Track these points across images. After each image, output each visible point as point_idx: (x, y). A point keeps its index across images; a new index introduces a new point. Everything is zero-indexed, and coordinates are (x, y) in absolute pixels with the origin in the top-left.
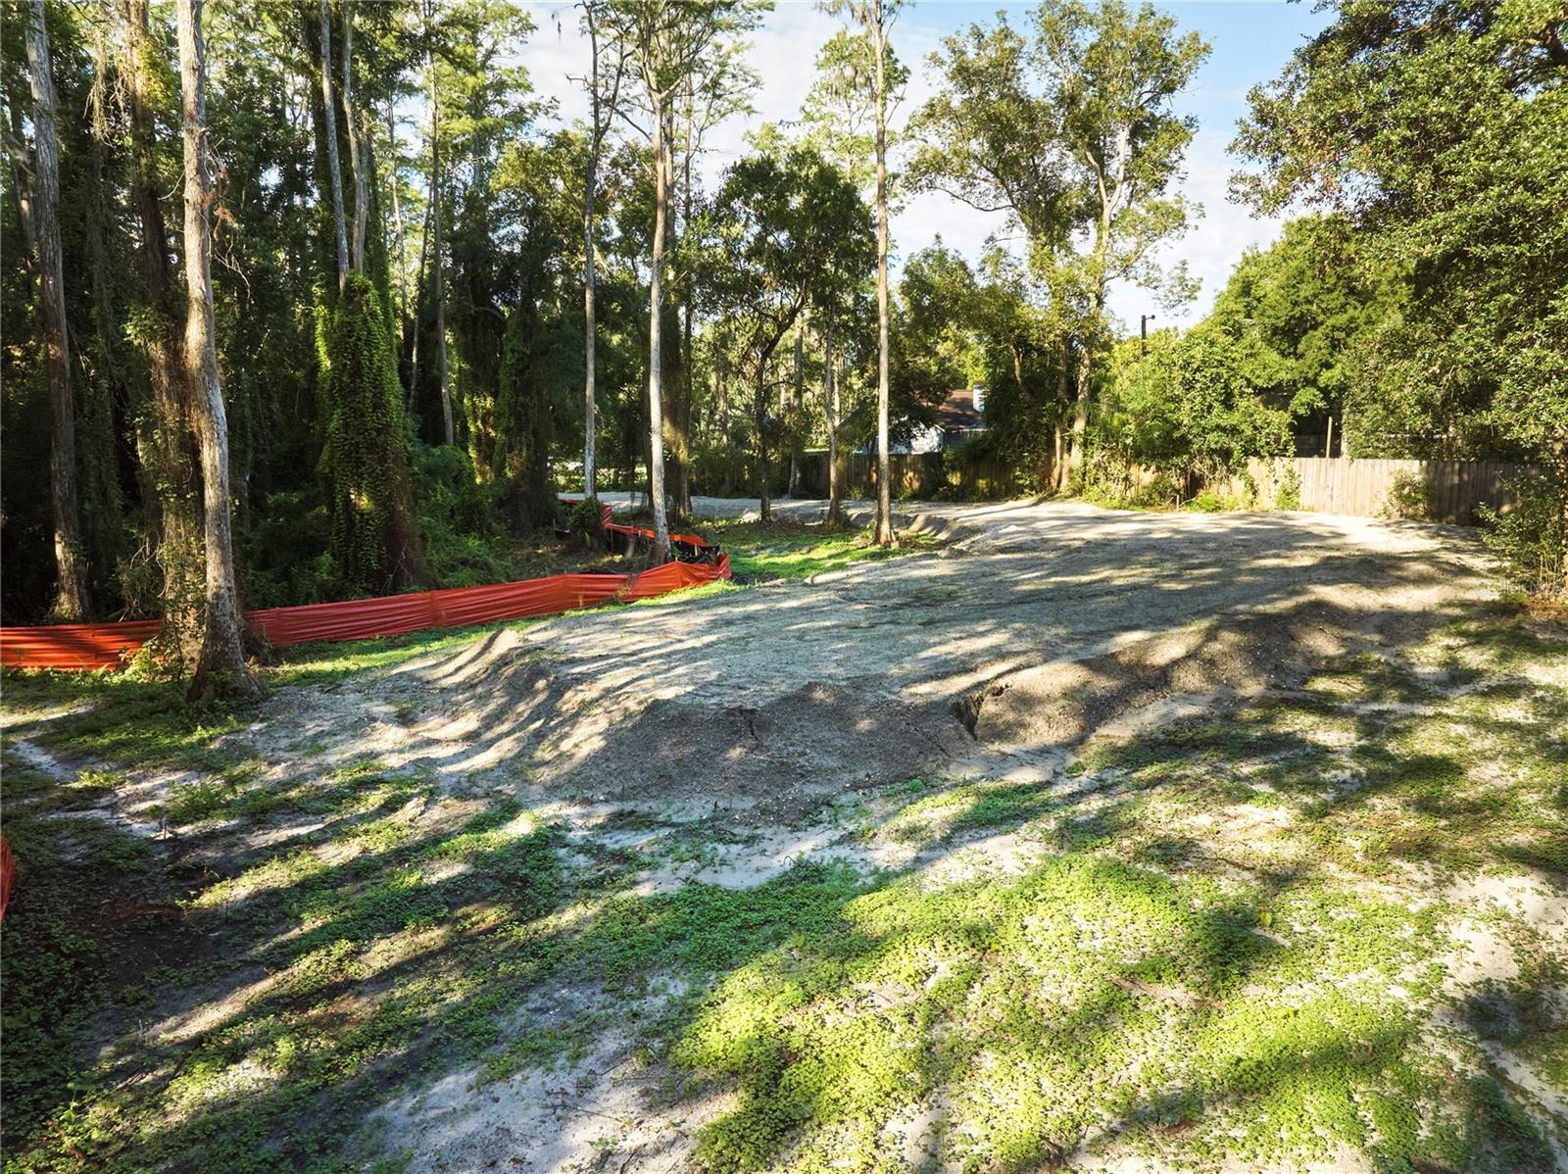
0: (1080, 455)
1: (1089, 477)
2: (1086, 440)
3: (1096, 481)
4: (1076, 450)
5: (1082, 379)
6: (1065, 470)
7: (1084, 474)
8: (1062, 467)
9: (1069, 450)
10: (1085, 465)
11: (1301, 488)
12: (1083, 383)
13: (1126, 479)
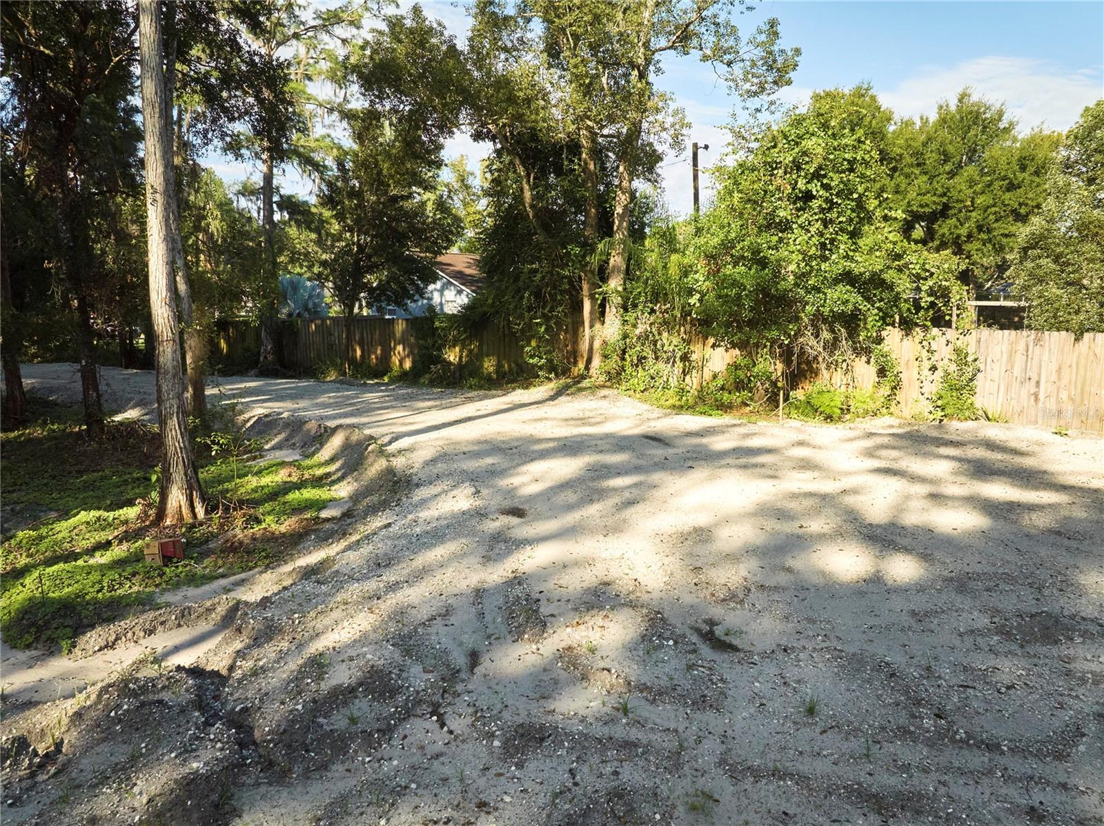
0: (618, 322)
1: (632, 355)
2: (626, 299)
3: (641, 359)
4: (612, 315)
5: (619, 210)
6: (597, 344)
7: (624, 352)
8: (592, 339)
9: (603, 314)
10: (625, 336)
11: (979, 382)
12: (622, 217)
13: (685, 358)
